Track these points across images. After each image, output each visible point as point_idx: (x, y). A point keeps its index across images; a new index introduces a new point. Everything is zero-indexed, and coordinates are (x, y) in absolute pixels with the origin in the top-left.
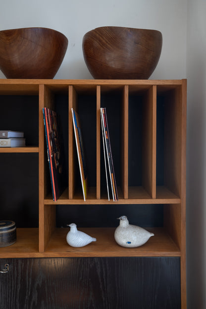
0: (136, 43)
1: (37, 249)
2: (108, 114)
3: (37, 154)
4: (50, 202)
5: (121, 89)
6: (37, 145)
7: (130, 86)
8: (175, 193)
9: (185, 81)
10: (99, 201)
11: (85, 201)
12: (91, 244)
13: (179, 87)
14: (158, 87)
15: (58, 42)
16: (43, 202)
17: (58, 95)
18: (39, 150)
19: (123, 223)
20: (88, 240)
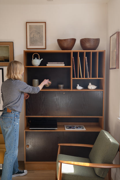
0: (94, 42)
1: (71, 89)
2: (87, 58)
3: (71, 68)
4: (74, 78)
5: (90, 52)
6: (71, 65)
7: (92, 52)
8: (102, 77)
9: (105, 50)
10: (85, 78)
11: (82, 78)
12: (82, 89)
13: (104, 52)
14: (99, 52)
16: (72, 78)
17: (75, 54)
18: (71, 67)
19: (90, 84)
20: (82, 88)
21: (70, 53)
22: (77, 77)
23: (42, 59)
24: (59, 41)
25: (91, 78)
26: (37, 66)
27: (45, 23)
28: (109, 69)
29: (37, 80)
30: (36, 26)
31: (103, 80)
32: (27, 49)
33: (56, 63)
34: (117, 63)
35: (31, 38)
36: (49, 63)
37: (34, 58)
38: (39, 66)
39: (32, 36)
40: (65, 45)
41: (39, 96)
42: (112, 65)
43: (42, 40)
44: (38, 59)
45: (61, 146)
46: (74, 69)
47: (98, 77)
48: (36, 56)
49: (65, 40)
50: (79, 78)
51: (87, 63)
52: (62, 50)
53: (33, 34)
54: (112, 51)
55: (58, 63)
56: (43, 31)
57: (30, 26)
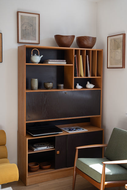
1: (72, 89)
4: (75, 77)
5: (89, 51)
7: (92, 50)
9: (103, 50)
10: (85, 77)
18: (73, 65)
19: (88, 83)
20: (82, 87)
23: (42, 56)
26: (37, 64)
27: (39, 14)
29: (36, 79)
30: (29, 17)
33: (58, 61)
34: (124, 63)
35: (22, 30)
37: (33, 55)
38: (39, 63)
39: (24, 28)
41: (41, 97)
43: (35, 34)
44: (38, 56)
45: (79, 149)
46: (77, 67)
47: (97, 76)
48: (35, 53)
50: (80, 76)
51: (88, 62)
52: (60, 47)
53: (25, 26)
55: (60, 60)
56: (36, 24)
57: (21, 16)
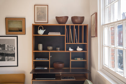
0: (80, 19)
1: (65, 51)
2: (76, 30)
4: (67, 43)
6: (65, 34)
7: (79, 25)
8: (86, 42)
10: (74, 43)
11: (73, 43)
12: (73, 51)
13: (87, 25)
14: (84, 25)
15: (67, 17)
16: (66, 43)
17: (68, 27)
18: (65, 35)
19: (78, 47)
21: (64, 26)
22: (69, 42)
23: (45, 30)
24: (57, 18)
25: (79, 43)
27: (48, 5)
28: (91, 37)
29: (41, 44)
30: (41, 7)
31: (87, 44)
32: (35, 23)
33: (55, 33)
34: (96, 33)
35: (37, 16)
36: (49, 33)
37: (39, 29)
38: (43, 34)
39: (38, 14)
40: (61, 20)
42: (93, 35)
43: (45, 17)
44: (42, 30)
46: (67, 37)
47: (84, 43)
48: (41, 28)
49: (61, 17)
50: (71, 43)
51: (76, 33)
52: (59, 24)
53: (39, 13)
54: (93, 25)
57: (37, 7)
